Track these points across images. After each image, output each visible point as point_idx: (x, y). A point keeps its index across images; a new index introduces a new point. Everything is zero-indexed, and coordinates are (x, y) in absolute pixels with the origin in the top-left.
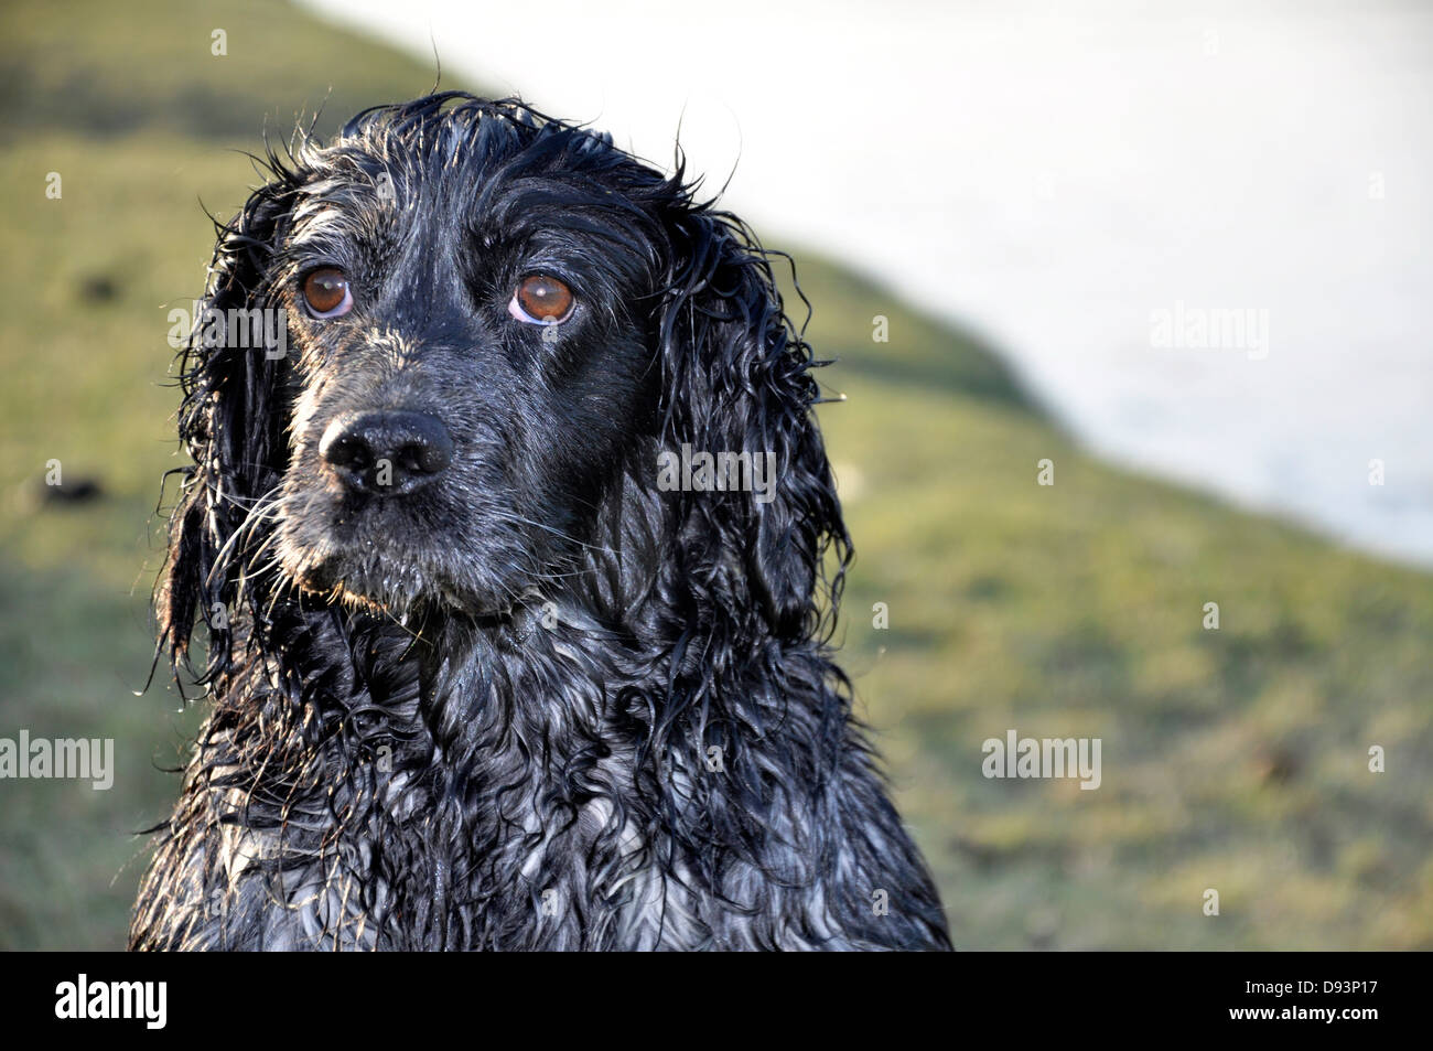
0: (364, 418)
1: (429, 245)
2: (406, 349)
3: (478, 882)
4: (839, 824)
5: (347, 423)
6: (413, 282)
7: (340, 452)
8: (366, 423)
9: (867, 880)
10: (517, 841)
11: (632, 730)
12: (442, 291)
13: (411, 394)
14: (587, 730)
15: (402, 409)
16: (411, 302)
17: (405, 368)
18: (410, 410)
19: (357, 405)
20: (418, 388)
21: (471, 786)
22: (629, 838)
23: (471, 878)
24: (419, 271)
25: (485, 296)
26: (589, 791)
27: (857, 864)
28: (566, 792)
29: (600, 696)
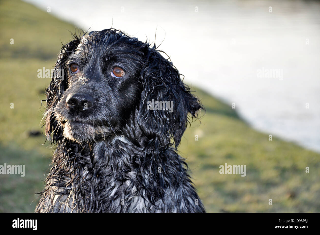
0: (76, 94)
1: (95, 61)
2: (86, 81)
3: (100, 196)
4: (182, 196)
5: (72, 95)
6: (91, 67)
7: (70, 101)
8: (76, 95)
9: (187, 209)
10: (110, 188)
11: (136, 166)
12: (97, 69)
13: (86, 90)
14: (127, 165)
15: (84, 93)
16: (90, 71)
17: (85, 84)
18: (86, 93)
19: (74, 91)
20: (88, 89)
21: (99, 175)
22: (134, 189)
23: (99, 195)
24: (92, 65)
25: (105, 71)
26: (126, 179)
27: (185, 206)
28: (121, 178)
29: (130, 158)
